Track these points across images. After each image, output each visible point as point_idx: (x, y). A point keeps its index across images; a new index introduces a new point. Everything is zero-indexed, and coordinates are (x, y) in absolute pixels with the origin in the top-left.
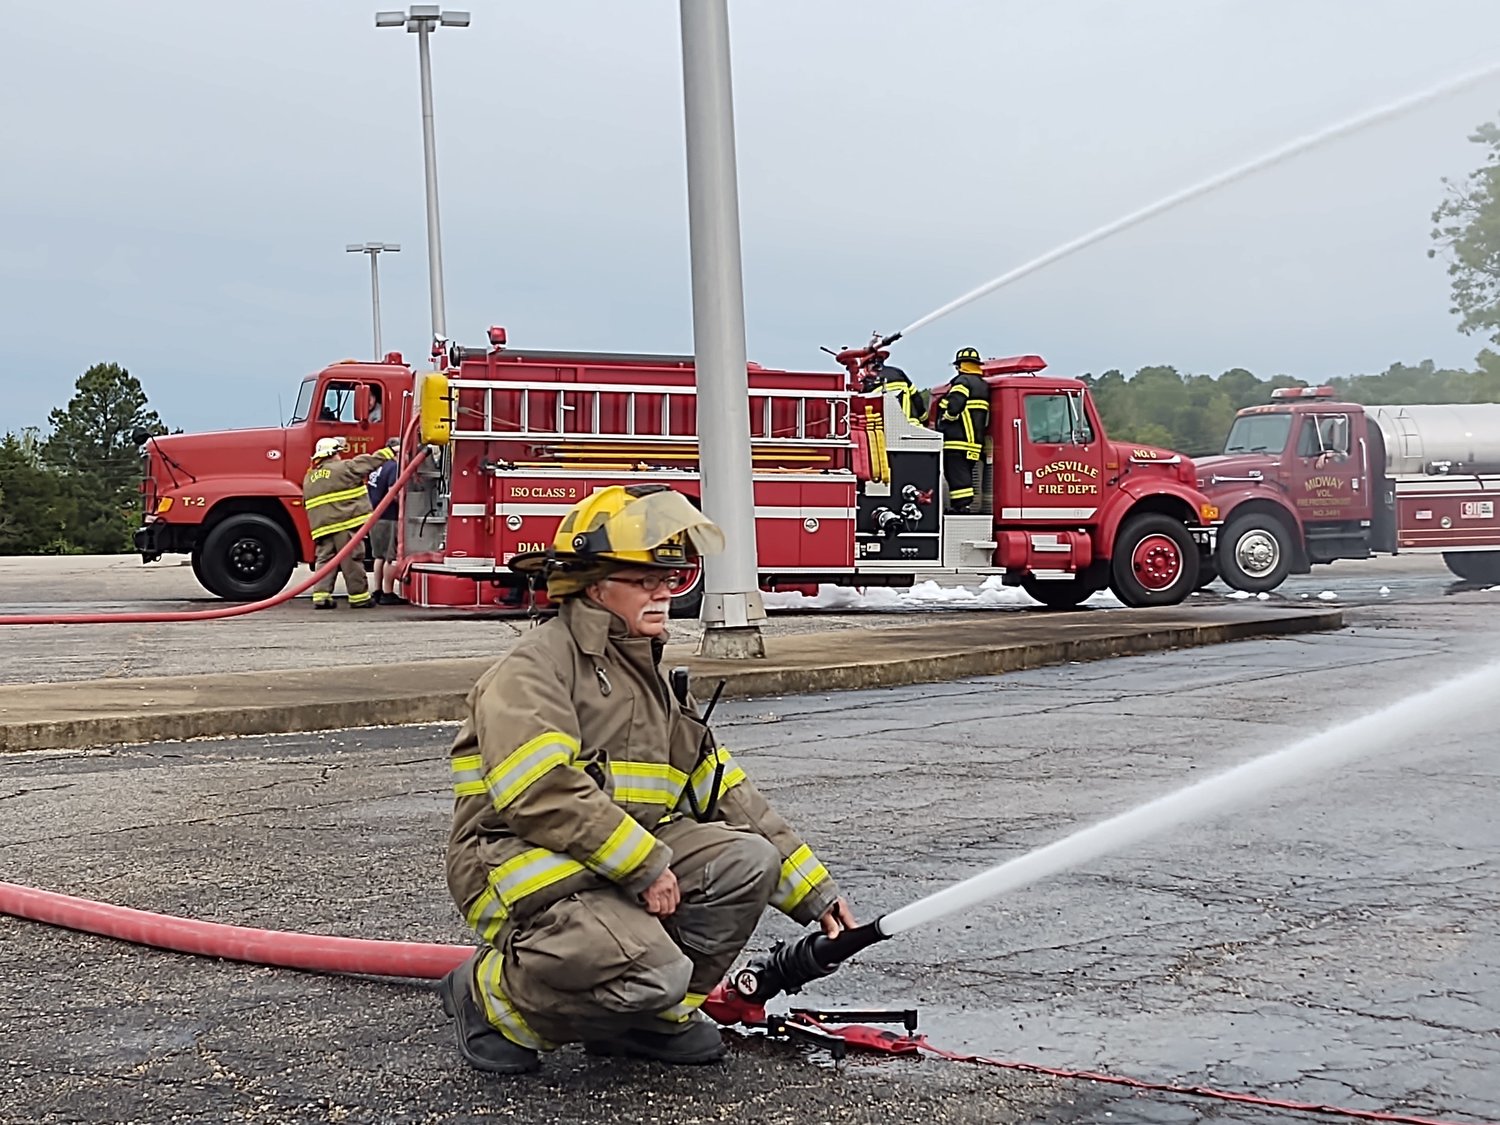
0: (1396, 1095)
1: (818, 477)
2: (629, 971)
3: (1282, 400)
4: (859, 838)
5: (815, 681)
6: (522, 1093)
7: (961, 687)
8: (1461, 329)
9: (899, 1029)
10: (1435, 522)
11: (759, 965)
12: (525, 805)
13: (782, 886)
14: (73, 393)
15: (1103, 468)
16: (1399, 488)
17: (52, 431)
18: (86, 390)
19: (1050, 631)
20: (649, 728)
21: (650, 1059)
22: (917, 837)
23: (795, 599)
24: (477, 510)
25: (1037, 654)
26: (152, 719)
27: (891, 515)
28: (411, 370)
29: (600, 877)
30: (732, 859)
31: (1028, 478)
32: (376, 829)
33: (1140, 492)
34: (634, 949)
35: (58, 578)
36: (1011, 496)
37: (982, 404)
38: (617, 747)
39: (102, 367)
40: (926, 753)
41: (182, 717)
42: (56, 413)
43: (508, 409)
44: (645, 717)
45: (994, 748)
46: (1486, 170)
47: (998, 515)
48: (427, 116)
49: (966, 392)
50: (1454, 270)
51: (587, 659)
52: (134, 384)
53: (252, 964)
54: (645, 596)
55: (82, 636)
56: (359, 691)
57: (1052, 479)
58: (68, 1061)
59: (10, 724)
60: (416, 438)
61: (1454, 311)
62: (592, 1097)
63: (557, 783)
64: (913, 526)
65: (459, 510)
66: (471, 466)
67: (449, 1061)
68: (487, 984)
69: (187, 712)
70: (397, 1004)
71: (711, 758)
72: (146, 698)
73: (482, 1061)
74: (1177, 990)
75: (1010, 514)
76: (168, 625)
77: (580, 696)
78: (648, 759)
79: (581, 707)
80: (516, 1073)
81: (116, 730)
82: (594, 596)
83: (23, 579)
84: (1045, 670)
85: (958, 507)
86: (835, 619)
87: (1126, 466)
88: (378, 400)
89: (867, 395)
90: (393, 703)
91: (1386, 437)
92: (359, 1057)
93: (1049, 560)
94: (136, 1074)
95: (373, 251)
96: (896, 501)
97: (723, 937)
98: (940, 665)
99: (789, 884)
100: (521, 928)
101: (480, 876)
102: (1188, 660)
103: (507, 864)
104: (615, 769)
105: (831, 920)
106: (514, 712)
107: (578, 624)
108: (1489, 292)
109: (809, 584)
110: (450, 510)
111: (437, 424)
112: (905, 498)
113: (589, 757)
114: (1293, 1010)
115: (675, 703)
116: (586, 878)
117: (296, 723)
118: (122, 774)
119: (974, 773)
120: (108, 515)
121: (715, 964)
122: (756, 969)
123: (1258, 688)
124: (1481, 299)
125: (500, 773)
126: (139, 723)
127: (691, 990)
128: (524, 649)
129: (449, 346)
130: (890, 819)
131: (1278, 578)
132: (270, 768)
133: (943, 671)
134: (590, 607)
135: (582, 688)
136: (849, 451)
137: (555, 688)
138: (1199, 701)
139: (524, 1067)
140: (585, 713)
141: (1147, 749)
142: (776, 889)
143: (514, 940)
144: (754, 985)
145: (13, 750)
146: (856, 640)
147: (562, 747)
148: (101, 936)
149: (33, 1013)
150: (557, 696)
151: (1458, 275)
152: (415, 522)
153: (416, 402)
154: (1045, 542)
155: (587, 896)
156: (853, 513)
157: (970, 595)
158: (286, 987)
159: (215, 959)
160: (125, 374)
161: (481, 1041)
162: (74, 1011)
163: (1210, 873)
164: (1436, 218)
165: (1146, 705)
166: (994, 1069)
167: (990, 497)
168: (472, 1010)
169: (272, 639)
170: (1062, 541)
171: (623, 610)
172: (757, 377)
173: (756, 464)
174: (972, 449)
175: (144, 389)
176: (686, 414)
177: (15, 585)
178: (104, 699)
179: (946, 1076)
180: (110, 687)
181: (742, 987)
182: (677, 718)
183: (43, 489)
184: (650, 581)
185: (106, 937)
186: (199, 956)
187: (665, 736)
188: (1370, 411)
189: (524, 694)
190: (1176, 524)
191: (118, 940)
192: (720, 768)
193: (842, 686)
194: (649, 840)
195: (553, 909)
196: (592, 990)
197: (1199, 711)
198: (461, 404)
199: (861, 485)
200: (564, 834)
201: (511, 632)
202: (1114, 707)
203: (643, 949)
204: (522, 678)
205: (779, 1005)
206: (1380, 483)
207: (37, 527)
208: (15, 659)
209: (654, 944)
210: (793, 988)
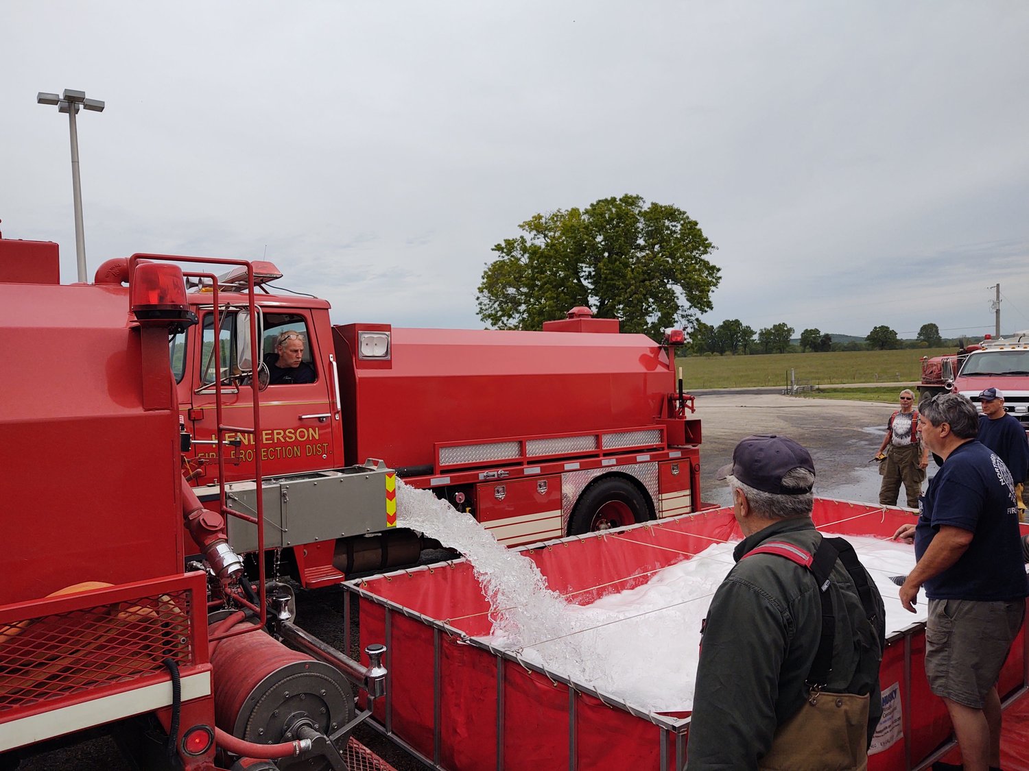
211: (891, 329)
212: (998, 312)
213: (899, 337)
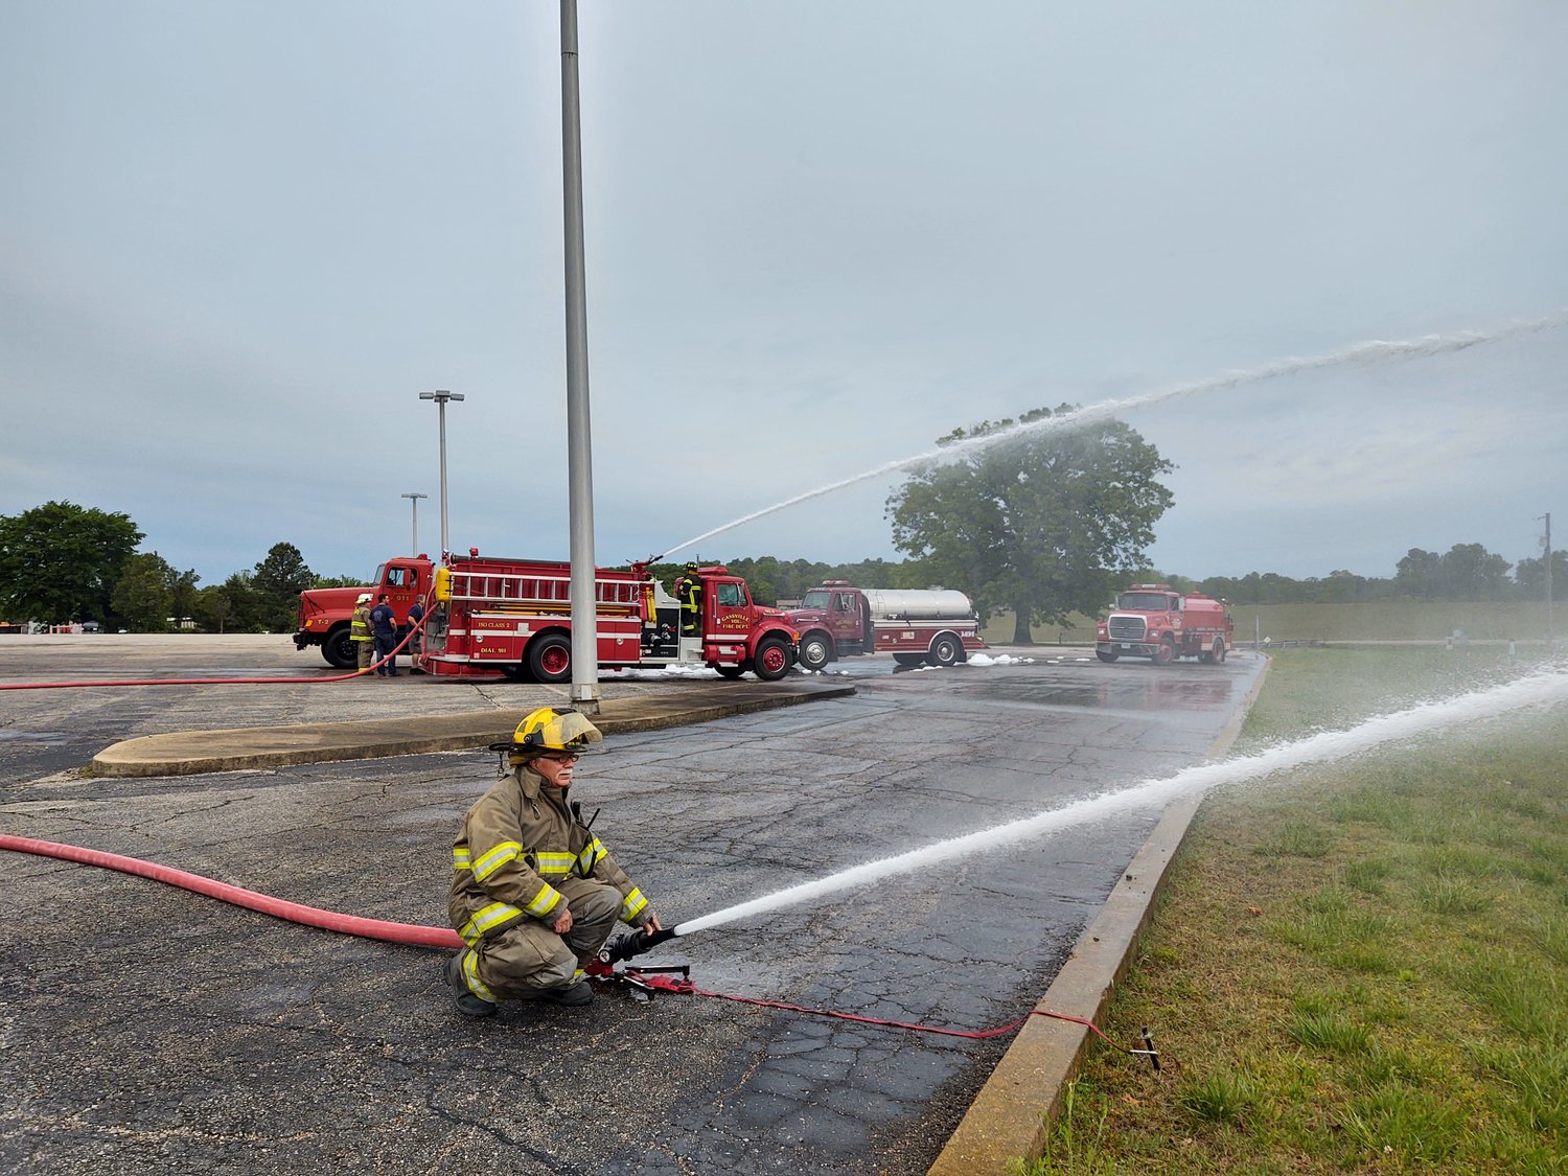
0: (923, 1012)
1: (623, 620)
2: (545, 967)
3: (827, 586)
4: (651, 836)
5: (623, 727)
6: (488, 1031)
7: (692, 730)
8: (896, 550)
9: (679, 976)
10: (890, 640)
11: (610, 946)
12: (492, 881)
13: (625, 910)
14: (267, 555)
15: (752, 617)
16: (875, 625)
17: (256, 573)
18: (273, 554)
19: (731, 698)
20: (559, 834)
21: (554, 1003)
22: (679, 834)
23: (611, 673)
24: (461, 632)
25: (724, 711)
26: (298, 753)
27: (656, 637)
28: (432, 563)
29: (530, 916)
30: (599, 901)
31: (719, 622)
32: (410, 831)
33: (767, 628)
34: (547, 955)
35: (255, 650)
36: (710, 627)
37: (698, 588)
38: (543, 845)
39: (282, 544)
40: (680, 776)
41: (313, 752)
42: (258, 565)
43: (478, 585)
44: (557, 828)
45: (709, 772)
46: (908, 484)
47: (704, 638)
48: (442, 440)
49: (691, 582)
50: (894, 525)
51: (528, 801)
52: (298, 552)
53: (344, 934)
54: (561, 766)
55: (265, 692)
56: (402, 735)
57: (729, 622)
58: (238, 1013)
59: (224, 757)
60: (433, 599)
61: (894, 542)
62: (523, 1032)
63: (510, 868)
64: (666, 642)
65: (453, 632)
66: (459, 612)
67: (448, 1008)
68: (469, 970)
69: (314, 749)
70: (420, 964)
71: (590, 845)
72: (294, 740)
73: (466, 1009)
74: (811, 939)
75: (710, 637)
76: (309, 685)
77: (523, 821)
78: (557, 850)
79: (524, 826)
80: (484, 1016)
81: (279, 759)
82: (534, 766)
83: (237, 651)
84: (729, 719)
85: (687, 634)
86: (630, 685)
87: (762, 617)
88: (415, 576)
89: (647, 583)
90: (419, 743)
91: (870, 603)
92: (400, 1006)
93: (727, 658)
94: (278, 1022)
95: (414, 497)
96: (659, 631)
97: (593, 941)
98: (682, 718)
99: (628, 909)
100: (488, 943)
101: (467, 915)
102: (791, 713)
103: (481, 911)
104: (541, 857)
105: (649, 926)
106: (488, 830)
107: (524, 781)
108: (908, 535)
109: (618, 667)
110: (448, 632)
111: (443, 593)
112: (664, 630)
113: (527, 852)
114: (868, 952)
115: (573, 820)
116: (523, 918)
117: (370, 753)
118: (281, 788)
119: (702, 790)
120: (282, 613)
121: (589, 954)
122: (608, 949)
123: (826, 732)
124: (905, 537)
125: (479, 863)
126: (291, 755)
127: (578, 968)
128: (495, 795)
129: (450, 555)
130: (665, 822)
131: (824, 663)
132: (356, 784)
133: (683, 720)
134: (531, 772)
135: (525, 816)
136: (638, 608)
137: (510, 817)
138: (799, 740)
139: (489, 1013)
140: (526, 829)
141: (780, 772)
142: (622, 912)
143: (483, 949)
144: (608, 957)
145: (226, 770)
146: (643, 703)
147: (513, 849)
148: (264, 914)
149: (223, 975)
150: (513, 822)
151: (896, 527)
152: (431, 636)
153: (434, 580)
154: (725, 650)
155: (523, 926)
156: (639, 636)
157: (690, 670)
158: (362, 952)
159: (323, 930)
160: (293, 547)
161: (465, 999)
162: (246, 972)
163: (819, 857)
164: (887, 503)
165: (777, 743)
166: (730, 1002)
167: (701, 629)
168: (461, 983)
169: (359, 695)
170: (733, 649)
171: (550, 773)
172: (600, 573)
173: (598, 613)
174: (693, 608)
175: (302, 555)
176: (563, 590)
177: (234, 655)
178: (272, 740)
179: (706, 1009)
180: (278, 731)
181: (602, 958)
182: (574, 826)
183: (249, 600)
184: (563, 758)
185: (266, 914)
186: (315, 928)
187: (567, 838)
188: (864, 592)
189: (494, 821)
190: (782, 642)
191: (272, 916)
192: (595, 853)
193: (636, 729)
194: (556, 896)
195: (505, 935)
196: (525, 977)
197: (801, 747)
198: (455, 584)
199: (643, 623)
200: (512, 895)
201: (476, 692)
202: (762, 745)
203: (552, 955)
204: (494, 812)
205: (620, 966)
206: (868, 623)
207: (247, 618)
208: (230, 707)
209: (558, 952)
210: (628, 958)
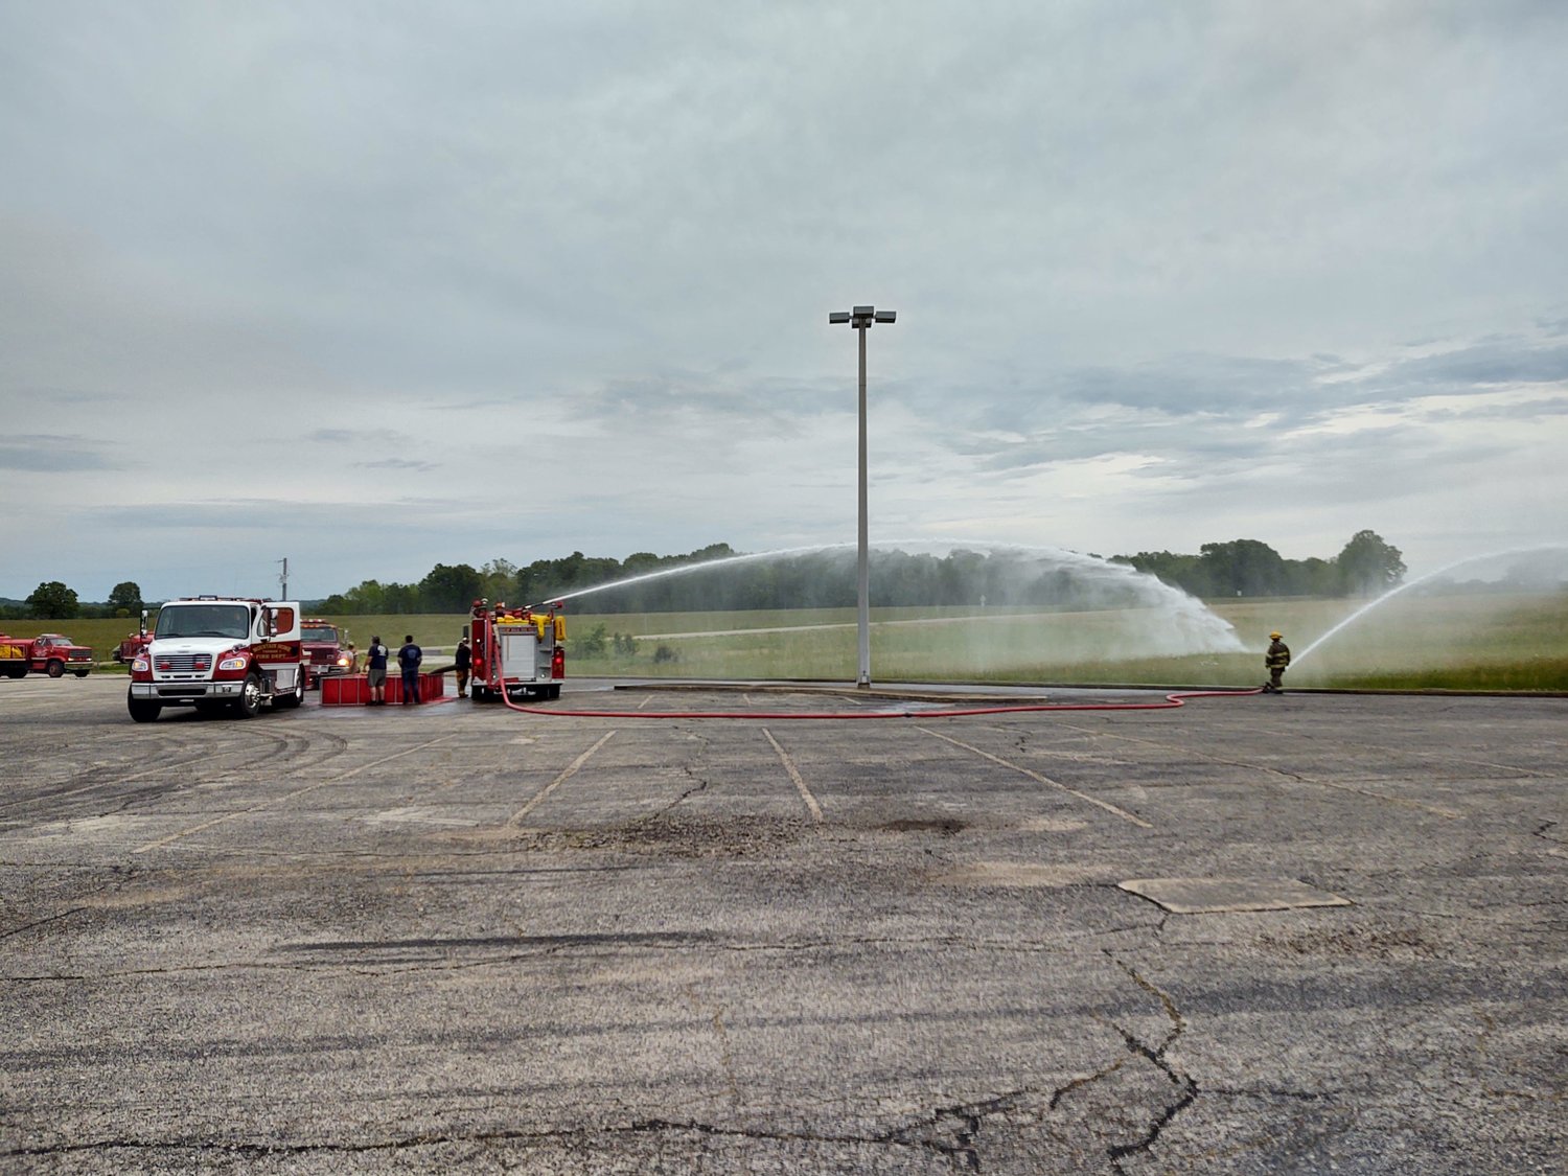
211: (68, 588)
212: (285, 586)
213: (79, 600)
